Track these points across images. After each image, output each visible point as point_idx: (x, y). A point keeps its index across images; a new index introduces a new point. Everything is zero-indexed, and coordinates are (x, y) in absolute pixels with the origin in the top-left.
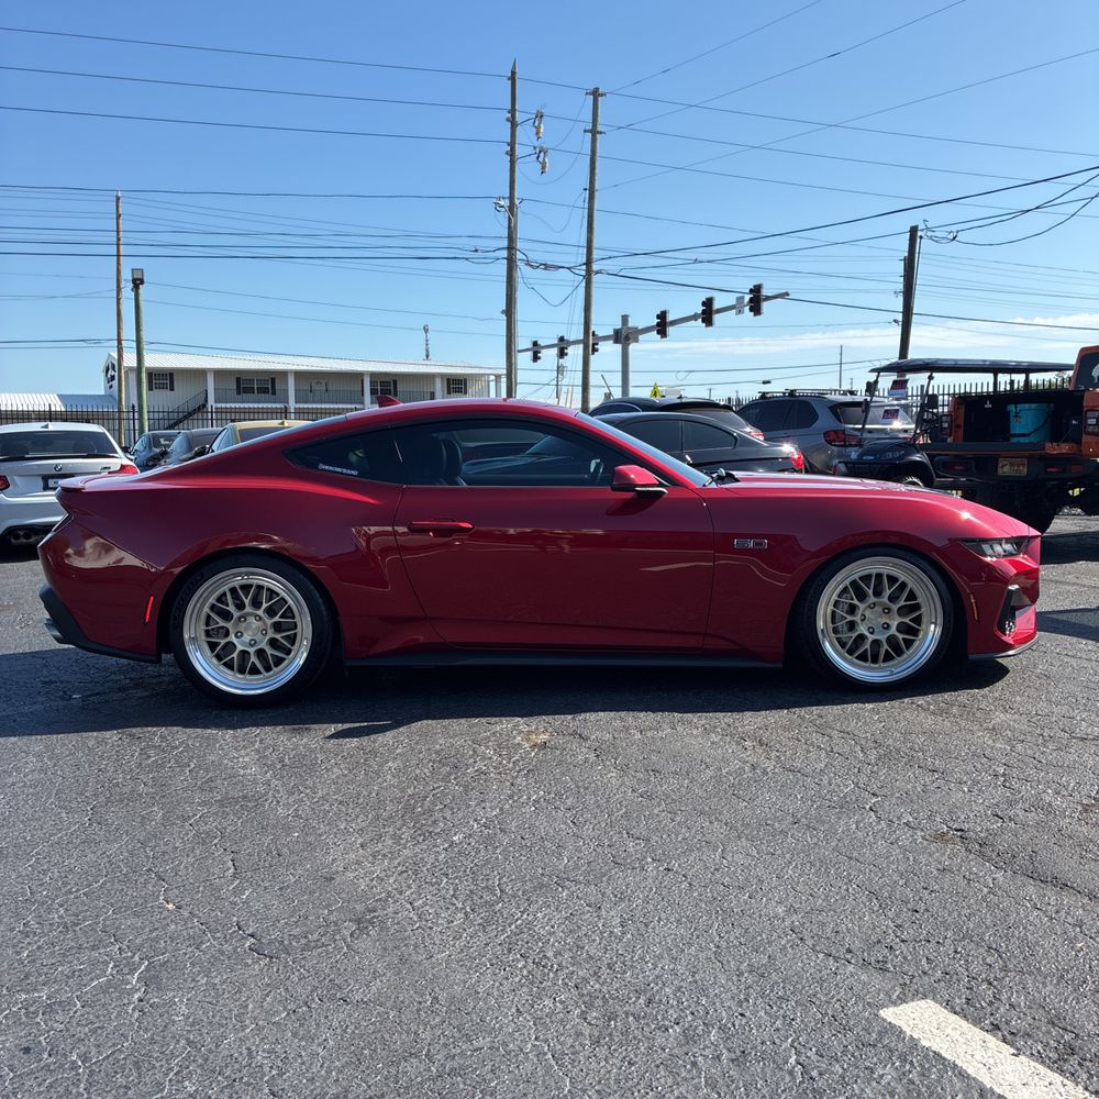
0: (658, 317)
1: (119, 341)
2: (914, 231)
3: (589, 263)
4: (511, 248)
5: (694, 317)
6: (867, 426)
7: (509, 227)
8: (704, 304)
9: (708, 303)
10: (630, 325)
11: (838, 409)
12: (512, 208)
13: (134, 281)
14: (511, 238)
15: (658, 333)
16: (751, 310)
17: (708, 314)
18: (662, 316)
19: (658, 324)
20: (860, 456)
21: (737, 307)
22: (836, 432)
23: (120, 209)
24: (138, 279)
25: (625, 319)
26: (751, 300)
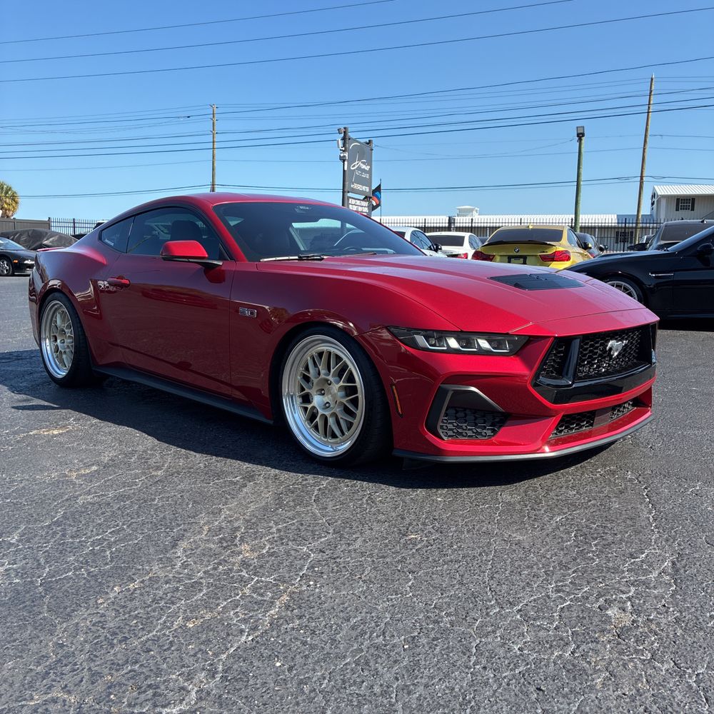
1: (642, 177)
13: (578, 135)
24: (581, 134)
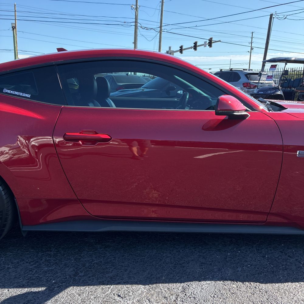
0: (180, 47)
2: (271, 15)
3: (161, 27)
4: (136, 22)
5: (191, 48)
6: (260, 82)
7: (136, 15)
8: (194, 44)
9: (195, 43)
10: (171, 50)
11: (248, 75)
12: (136, 8)
14: (136, 19)
15: (180, 52)
16: (209, 46)
17: (195, 47)
18: (181, 47)
19: (180, 50)
20: (258, 92)
21: (204, 45)
22: (247, 83)
23: (16, 9)
24: (14, 27)
25: (170, 48)
26: (209, 43)
